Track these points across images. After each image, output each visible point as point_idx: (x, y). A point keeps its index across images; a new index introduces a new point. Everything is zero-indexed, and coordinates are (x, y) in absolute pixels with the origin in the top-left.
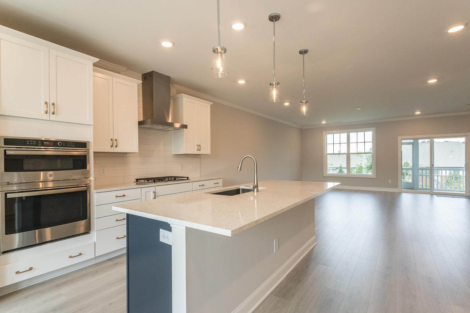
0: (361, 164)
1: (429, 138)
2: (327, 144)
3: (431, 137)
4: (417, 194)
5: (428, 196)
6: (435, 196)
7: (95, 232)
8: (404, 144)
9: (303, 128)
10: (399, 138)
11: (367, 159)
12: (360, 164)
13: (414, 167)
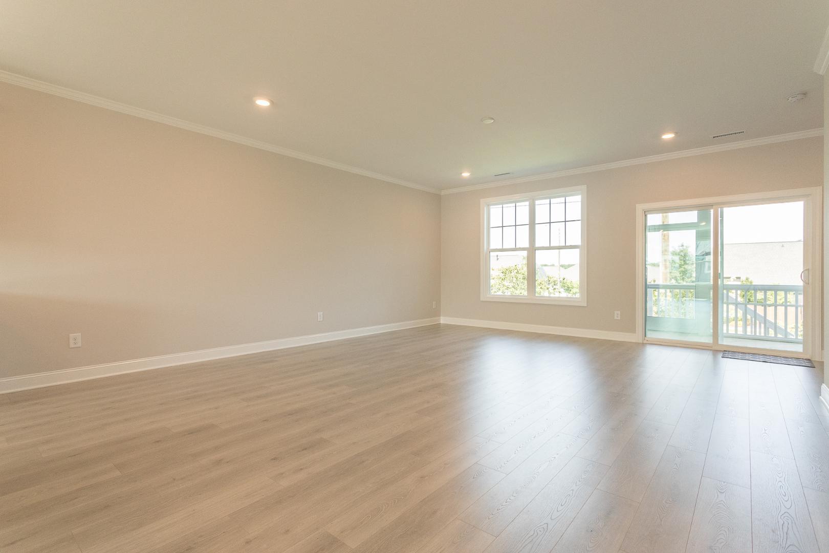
1: (711, 206)
2: (489, 228)
3: (716, 204)
9: (443, 193)
10: (640, 208)
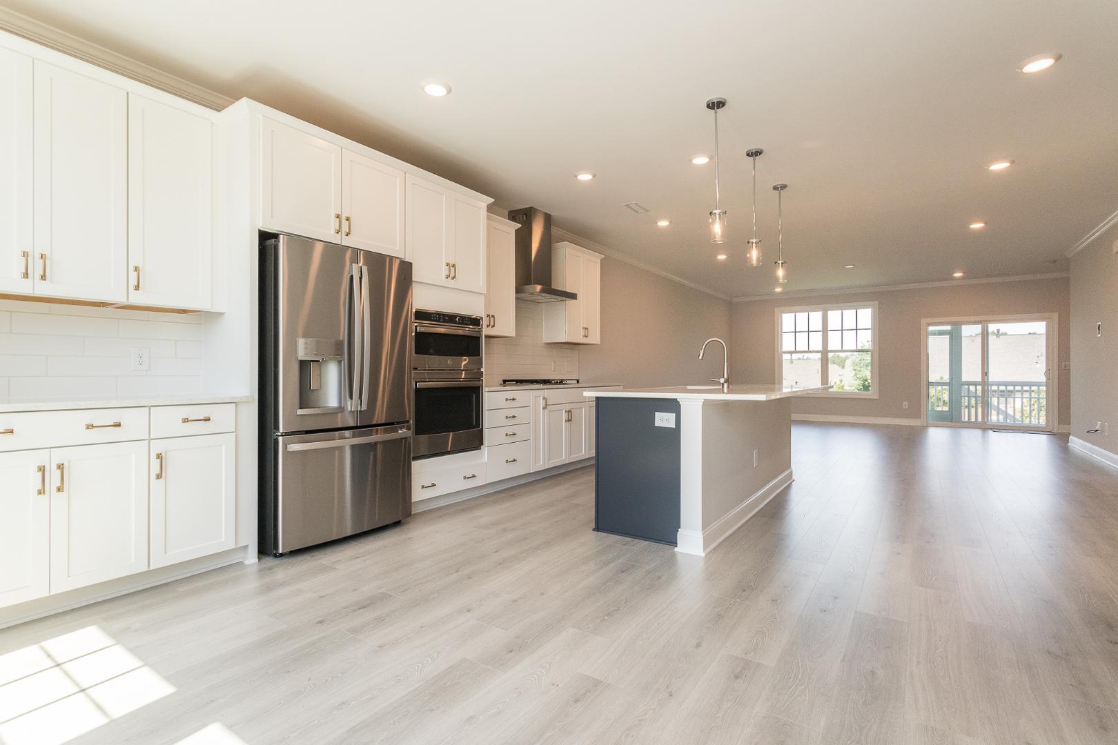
0: (841, 381)
1: (980, 322)
2: (781, 333)
3: (984, 321)
4: (959, 430)
5: (978, 432)
6: (991, 432)
7: (486, 448)
8: (934, 334)
9: (734, 300)
10: (924, 321)
11: (855, 370)
12: (838, 382)
13: (952, 379)
